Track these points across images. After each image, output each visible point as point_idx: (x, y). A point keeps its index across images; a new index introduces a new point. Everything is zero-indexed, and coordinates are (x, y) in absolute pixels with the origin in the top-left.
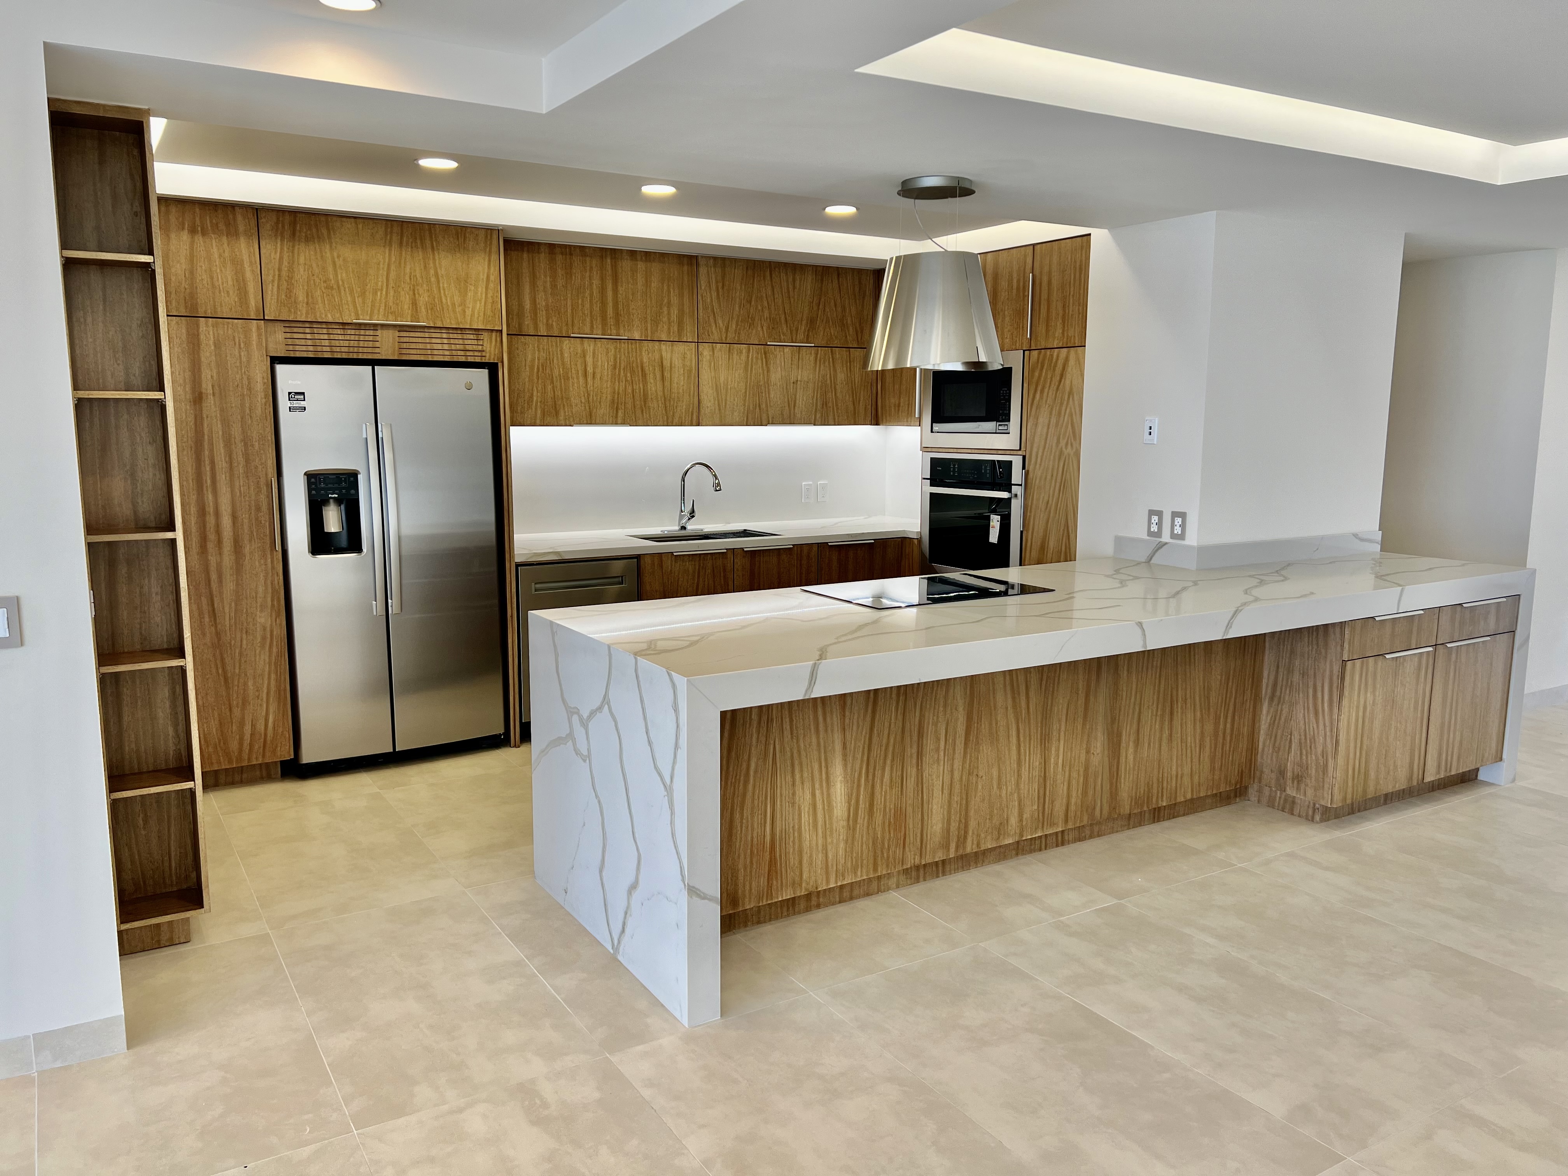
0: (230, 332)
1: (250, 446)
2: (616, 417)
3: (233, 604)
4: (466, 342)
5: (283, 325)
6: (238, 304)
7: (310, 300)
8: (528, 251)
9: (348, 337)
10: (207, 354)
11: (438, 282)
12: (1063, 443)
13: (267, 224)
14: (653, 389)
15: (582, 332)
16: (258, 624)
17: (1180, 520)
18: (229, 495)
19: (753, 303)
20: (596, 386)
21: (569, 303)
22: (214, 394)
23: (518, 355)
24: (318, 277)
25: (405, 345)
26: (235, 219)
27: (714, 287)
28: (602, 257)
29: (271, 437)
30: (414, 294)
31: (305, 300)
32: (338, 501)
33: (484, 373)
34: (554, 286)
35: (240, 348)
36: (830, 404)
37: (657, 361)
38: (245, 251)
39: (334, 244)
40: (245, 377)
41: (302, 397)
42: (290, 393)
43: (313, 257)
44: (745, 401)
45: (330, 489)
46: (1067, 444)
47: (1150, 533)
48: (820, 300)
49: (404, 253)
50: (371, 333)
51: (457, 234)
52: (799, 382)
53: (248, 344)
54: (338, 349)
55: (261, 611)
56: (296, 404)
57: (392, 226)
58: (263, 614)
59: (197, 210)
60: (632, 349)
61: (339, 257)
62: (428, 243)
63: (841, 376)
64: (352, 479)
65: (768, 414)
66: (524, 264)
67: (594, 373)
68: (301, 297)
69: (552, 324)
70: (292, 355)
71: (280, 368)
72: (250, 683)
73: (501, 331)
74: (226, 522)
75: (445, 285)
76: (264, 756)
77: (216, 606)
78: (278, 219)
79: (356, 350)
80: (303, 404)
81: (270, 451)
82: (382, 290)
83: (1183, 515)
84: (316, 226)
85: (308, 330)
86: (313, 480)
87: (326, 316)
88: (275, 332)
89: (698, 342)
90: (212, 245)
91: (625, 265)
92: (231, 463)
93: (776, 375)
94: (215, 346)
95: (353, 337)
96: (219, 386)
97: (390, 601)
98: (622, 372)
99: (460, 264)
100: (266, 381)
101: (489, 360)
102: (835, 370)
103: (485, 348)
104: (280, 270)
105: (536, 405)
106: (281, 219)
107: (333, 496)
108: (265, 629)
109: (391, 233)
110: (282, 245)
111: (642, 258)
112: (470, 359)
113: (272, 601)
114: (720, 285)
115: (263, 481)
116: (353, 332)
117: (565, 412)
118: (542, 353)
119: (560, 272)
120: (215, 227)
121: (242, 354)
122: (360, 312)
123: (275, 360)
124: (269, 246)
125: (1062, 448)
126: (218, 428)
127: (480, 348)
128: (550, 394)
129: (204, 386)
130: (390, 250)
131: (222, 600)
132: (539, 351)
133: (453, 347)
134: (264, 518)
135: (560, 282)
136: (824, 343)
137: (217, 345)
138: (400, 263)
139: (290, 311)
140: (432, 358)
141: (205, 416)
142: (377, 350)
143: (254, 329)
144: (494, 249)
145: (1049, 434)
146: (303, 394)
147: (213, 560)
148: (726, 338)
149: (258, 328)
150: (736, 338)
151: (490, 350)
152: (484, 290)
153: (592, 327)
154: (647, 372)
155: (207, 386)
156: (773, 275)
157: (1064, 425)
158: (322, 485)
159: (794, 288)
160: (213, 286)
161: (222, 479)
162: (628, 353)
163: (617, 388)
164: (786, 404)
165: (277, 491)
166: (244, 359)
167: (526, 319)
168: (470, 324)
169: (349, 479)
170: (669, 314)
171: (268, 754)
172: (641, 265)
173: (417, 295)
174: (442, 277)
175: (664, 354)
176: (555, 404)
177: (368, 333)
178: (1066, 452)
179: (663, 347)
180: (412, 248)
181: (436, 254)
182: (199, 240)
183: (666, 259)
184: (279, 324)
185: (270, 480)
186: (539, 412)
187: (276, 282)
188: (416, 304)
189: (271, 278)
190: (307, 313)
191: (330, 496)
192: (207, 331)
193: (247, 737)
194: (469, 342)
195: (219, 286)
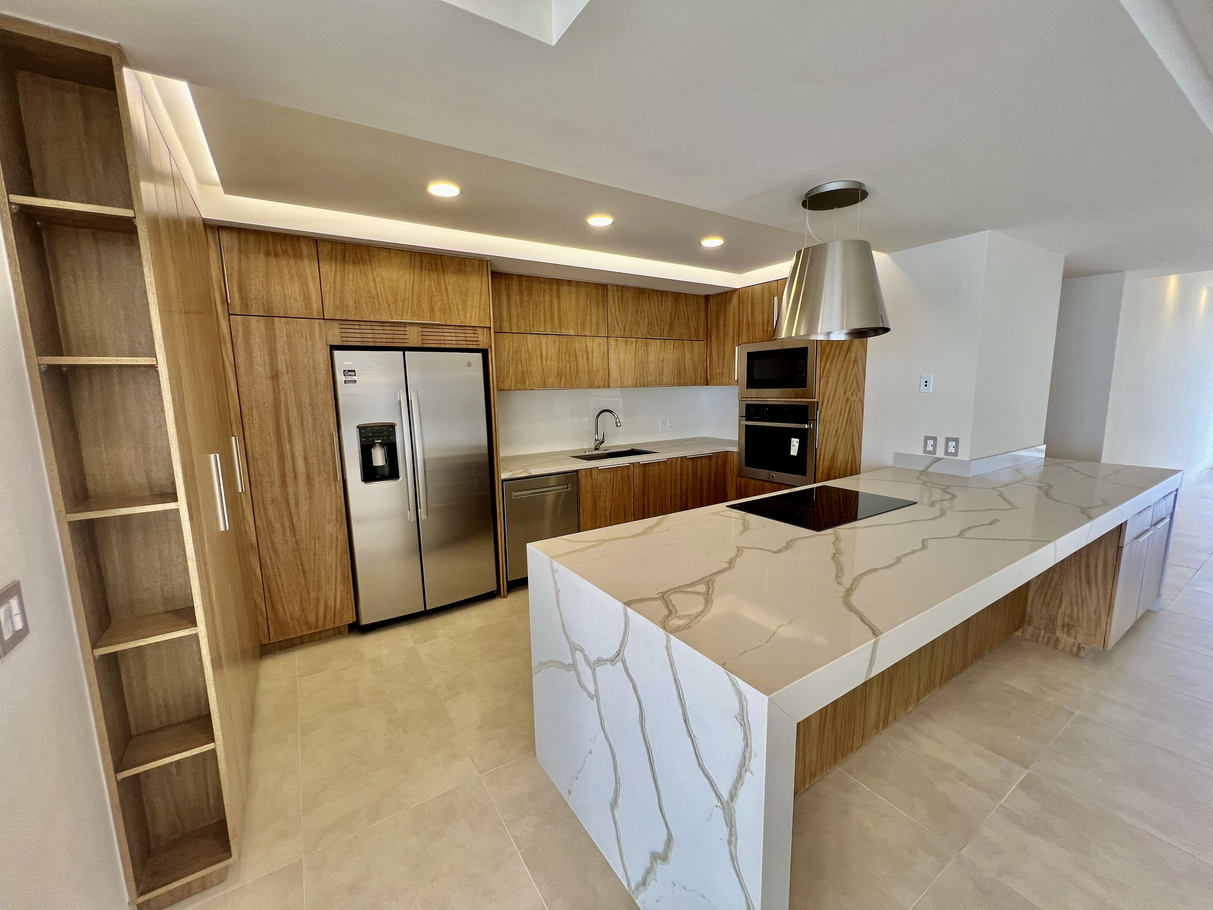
0: (298, 327)
1: (317, 408)
2: (560, 384)
3: (308, 520)
4: (467, 335)
5: (338, 322)
6: (304, 308)
7: (358, 306)
8: (505, 280)
9: (386, 332)
10: (281, 344)
11: (448, 295)
12: (849, 394)
13: (324, 249)
14: (582, 365)
15: (538, 331)
16: (327, 533)
17: (954, 444)
18: (301, 444)
19: (639, 313)
20: (548, 364)
21: (531, 313)
22: (287, 372)
23: (500, 345)
24: (363, 289)
25: (425, 338)
26: (299, 247)
27: (616, 304)
28: (550, 283)
29: (331, 402)
30: (431, 302)
31: (354, 305)
32: (382, 445)
33: (479, 355)
34: (521, 300)
35: (306, 339)
36: (682, 374)
37: (584, 348)
38: (308, 270)
39: (374, 267)
40: (311, 360)
41: (354, 373)
42: (344, 371)
43: (359, 275)
44: (635, 372)
45: (376, 437)
46: (852, 394)
47: (925, 451)
48: (676, 312)
49: (423, 274)
50: (402, 329)
51: (460, 262)
52: (665, 361)
53: (312, 336)
54: (379, 340)
55: (329, 523)
56: (349, 378)
57: (415, 255)
58: (331, 525)
59: (270, 238)
60: (569, 341)
61: (377, 276)
62: (440, 267)
63: (688, 357)
64: (391, 429)
65: (648, 380)
66: (503, 287)
67: (547, 357)
68: (351, 303)
69: (521, 326)
70: (346, 344)
71: (336, 353)
72: (323, 573)
73: (490, 328)
74: (300, 463)
75: (452, 297)
76: (334, 623)
77: (295, 523)
78: (332, 247)
79: (391, 340)
80: (354, 378)
81: (332, 412)
82: (408, 299)
83: (957, 440)
84: (361, 254)
85: (356, 327)
86: (363, 431)
87: (370, 316)
88: (333, 328)
89: (608, 337)
90: (282, 264)
91: (565, 288)
92: (302, 420)
93: (652, 357)
94: (287, 338)
95: (389, 332)
96: (292, 366)
97: (419, 510)
98: (563, 355)
99: (462, 283)
100: (327, 362)
101: (482, 347)
102: (684, 354)
103: (479, 339)
104: (335, 283)
105: (512, 377)
106: (334, 248)
107: (378, 441)
108: (332, 536)
109: (415, 260)
110: (336, 265)
111: (574, 285)
112: (470, 347)
113: (337, 516)
114: (620, 302)
115: (326, 434)
116: (389, 328)
117: (529, 381)
118: (515, 344)
119: (525, 293)
120: (285, 253)
121: (308, 343)
122: (394, 314)
123: (333, 348)
124: (326, 267)
125: (848, 396)
126: (291, 397)
127: (476, 339)
128: (520, 370)
129: (279, 366)
130: (414, 272)
131: (299, 517)
132: (513, 343)
133: (459, 338)
134: (329, 459)
135: (525, 299)
136: (678, 338)
137: (289, 337)
138: (421, 281)
139: (343, 313)
140: (445, 346)
141: (281, 388)
142: (406, 341)
143: (317, 326)
144: (485, 273)
145: (838, 388)
146: (354, 371)
147: (291, 490)
148: (624, 334)
149: (319, 324)
150: (630, 335)
151: (482, 340)
152: (478, 300)
153: (545, 327)
154: (578, 355)
155: (282, 366)
156: (650, 297)
157: (850, 382)
158: (370, 434)
159: (662, 304)
160: (285, 295)
161: (296, 432)
162: (567, 343)
163: (560, 365)
164: (658, 374)
165: (337, 439)
166: (310, 347)
167: (505, 323)
168: (470, 323)
169: (389, 430)
170: (591, 320)
171: (337, 620)
172: (574, 289)
173: (433, 303)
174: (450, 291)
175: (588, 344)
176: (523, 376)
177: (400, 329)
178: (852, 399)
179: (588, 340)
180: (429, 271)
181: (446, 275)
182: (273, 261)
183: (589, 286)
184: (334, 322)
185: (332, 433)
186: (513, 381)
187: (332, 292)
188: (433, 309)
189: (328, 289)
190: (356, 315)
191: (376, 441)
192: (280, 326)
193: (321, 611)
194: (469, 335)
195: (289, 294)
